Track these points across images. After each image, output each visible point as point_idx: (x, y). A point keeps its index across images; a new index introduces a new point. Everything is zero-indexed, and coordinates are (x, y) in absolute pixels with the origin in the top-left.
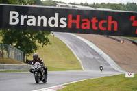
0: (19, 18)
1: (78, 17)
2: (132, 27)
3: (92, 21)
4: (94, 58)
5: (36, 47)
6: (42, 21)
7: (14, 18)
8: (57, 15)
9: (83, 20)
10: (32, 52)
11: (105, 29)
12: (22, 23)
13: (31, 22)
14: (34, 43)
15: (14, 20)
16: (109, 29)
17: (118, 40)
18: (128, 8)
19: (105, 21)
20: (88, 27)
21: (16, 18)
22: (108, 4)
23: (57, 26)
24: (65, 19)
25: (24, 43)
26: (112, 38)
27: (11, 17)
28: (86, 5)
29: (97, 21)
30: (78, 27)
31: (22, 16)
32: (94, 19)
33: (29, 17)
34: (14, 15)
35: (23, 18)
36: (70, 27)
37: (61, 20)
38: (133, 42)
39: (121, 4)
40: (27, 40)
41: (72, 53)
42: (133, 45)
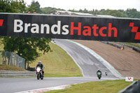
0: (23, 26)
1: (80, 24)
2: (131, 33)
3: (93, 28)
4: (94, 65)
5: (37, 55)
6: (45, 28)
7: (18, 26)
8: (59, 22)
9: (84, 27)
10: (33, 59)
11: (105, 35)
12: (26, 31)
13: (35, 30)
14: (35, 50)
15: (18, 28)
16: (110, 35)
17: (118, 47)
18: (128, 14)
19: (106, 28)
20: (89, 34)
21: (20, 26)
22: (108, 10)
23: (59, 33)
24: (67, 26)
25: (25, 51)
26: (112, 45)
27: (16, 26)
28: (86, 11)
29: (98, 28)
30: (79, 34)
31: (26, 24)
32: (95, 26)
33: (33, 25)
34: (18, 23)
35: (27, 26)
36: (72, 34)
37: (64, 28)
38: (134, 49)
39: (120, 11)
40: (28, 47)
41: (72, 60)
42: (134, 51)
